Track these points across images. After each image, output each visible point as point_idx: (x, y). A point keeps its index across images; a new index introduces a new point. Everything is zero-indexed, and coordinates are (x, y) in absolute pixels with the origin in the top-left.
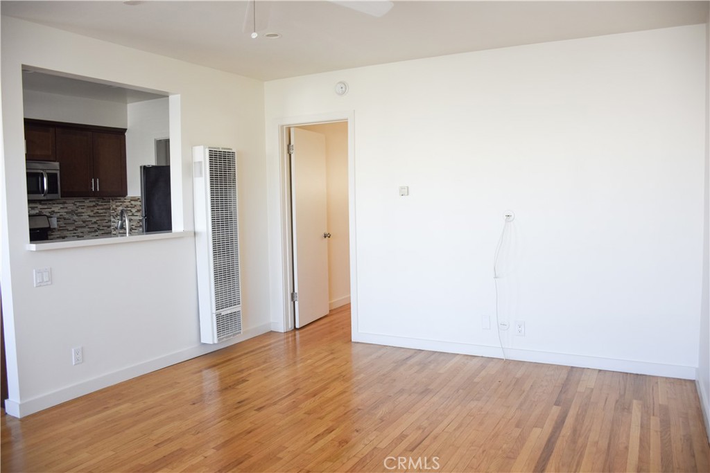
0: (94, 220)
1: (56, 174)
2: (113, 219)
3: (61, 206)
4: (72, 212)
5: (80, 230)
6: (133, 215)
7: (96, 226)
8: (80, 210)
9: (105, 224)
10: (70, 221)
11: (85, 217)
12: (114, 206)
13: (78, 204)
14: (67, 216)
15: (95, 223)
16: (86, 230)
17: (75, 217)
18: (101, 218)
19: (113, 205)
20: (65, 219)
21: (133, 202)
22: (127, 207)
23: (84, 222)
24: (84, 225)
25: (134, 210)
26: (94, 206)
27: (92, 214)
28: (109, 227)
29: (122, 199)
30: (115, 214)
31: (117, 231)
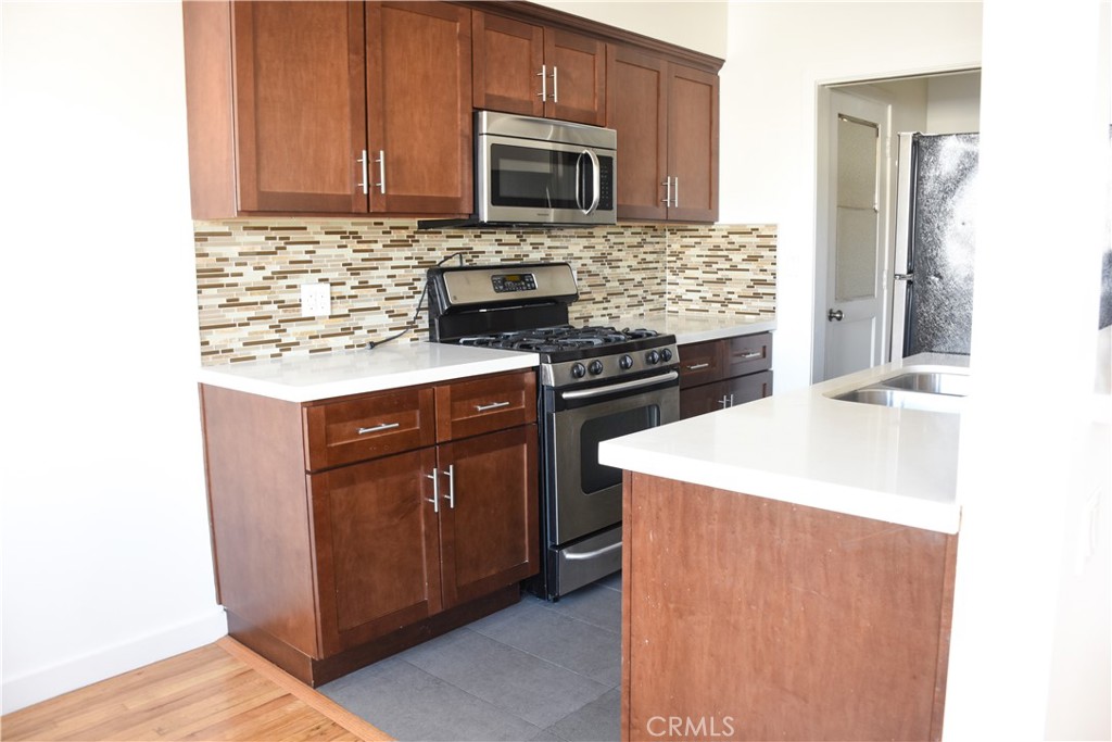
0: (638, 277)
2: (670, 277)
3: (585, 242)
4: (601, 259)
5: (614, 301)
6: (734, 268)
7: (640, 292)
8: (616, 254)
9: (655, 288)
10: (599, 280)
11: (623, 271)
12: (676, 247)
13: (613, 239)
14: (594, 268)
15: (640, 284)
16: (624, 301)
17: (607, 271)
18: (648, 274)
19: (675, 242)
20: (590, 274)
21: (733, 238)
22: (717, 248)
23: (622, 281)
24: (621, 288)
25: (737, 257)
26: (640, 245)
27: (634, 263)
28: (662, 294)
29: (703, 230)
30: (679, 264)
31: (681, 306)
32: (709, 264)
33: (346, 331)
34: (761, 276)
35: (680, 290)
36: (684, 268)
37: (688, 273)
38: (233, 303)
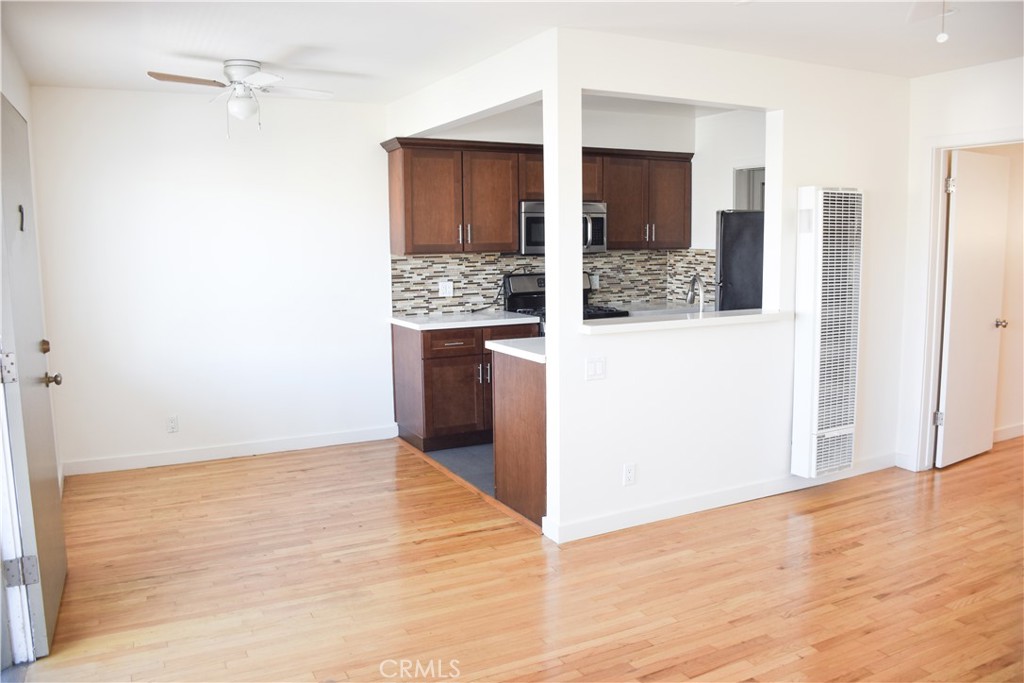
0: (645, 279)
1: (602, 218)
2: (669, 279)
3: (605, 260)
4: (619, 269)
5: (627, 292)
7: (647, 287)
8: (628, 266)
9: (658, 285)
10: (615, 281)
11: (634, 275)
12: (672, 261)
13: (626, 257)
14: (612, 274)
15: (646, 283)
16: (634, 292)
17: (622, 276)
18: (654, 277)
19: (671, 258)
20: (609, 277)
21: (698, 257)
22: (690, 263)
23: (632, 282)
24: (632, 285)
25: (699, 269)
26: (646, 260)
27: (642, 271)
28: (664, 289)
29: (684, 252)
30: (673, 272)
31: (674, 296)
32: (686, 272)
33: (461, 304)
34: (710, 280)
35: (673, 287)
36: (675, 274)
37: (678, 277)
38: (407, 290)
